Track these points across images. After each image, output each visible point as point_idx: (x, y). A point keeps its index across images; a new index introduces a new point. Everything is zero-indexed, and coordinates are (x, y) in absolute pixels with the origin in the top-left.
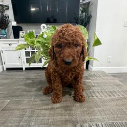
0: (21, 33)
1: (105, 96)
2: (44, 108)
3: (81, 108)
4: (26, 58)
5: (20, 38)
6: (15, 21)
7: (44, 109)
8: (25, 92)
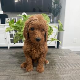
0: (6, 19)
1: (69, 67)
2: (23, 74)
3: (50, 75)
4: (11, 39)
5: (6, 24)
6: (2, 10)
7: (23, 76)
8: (9, 63)
